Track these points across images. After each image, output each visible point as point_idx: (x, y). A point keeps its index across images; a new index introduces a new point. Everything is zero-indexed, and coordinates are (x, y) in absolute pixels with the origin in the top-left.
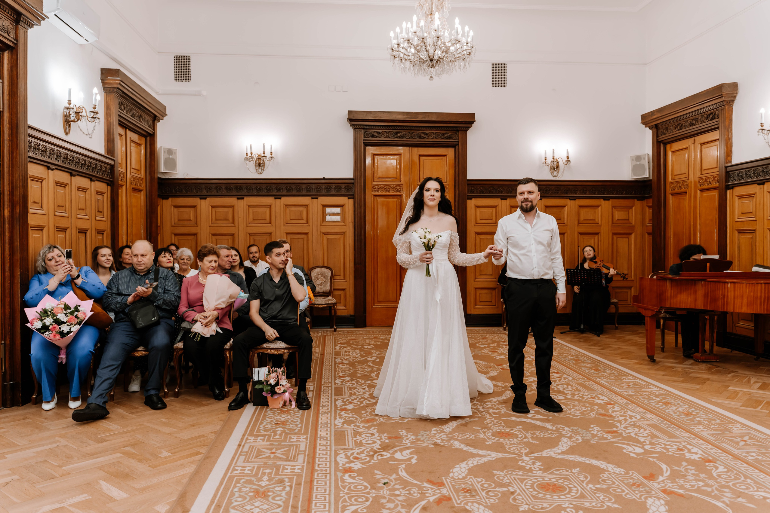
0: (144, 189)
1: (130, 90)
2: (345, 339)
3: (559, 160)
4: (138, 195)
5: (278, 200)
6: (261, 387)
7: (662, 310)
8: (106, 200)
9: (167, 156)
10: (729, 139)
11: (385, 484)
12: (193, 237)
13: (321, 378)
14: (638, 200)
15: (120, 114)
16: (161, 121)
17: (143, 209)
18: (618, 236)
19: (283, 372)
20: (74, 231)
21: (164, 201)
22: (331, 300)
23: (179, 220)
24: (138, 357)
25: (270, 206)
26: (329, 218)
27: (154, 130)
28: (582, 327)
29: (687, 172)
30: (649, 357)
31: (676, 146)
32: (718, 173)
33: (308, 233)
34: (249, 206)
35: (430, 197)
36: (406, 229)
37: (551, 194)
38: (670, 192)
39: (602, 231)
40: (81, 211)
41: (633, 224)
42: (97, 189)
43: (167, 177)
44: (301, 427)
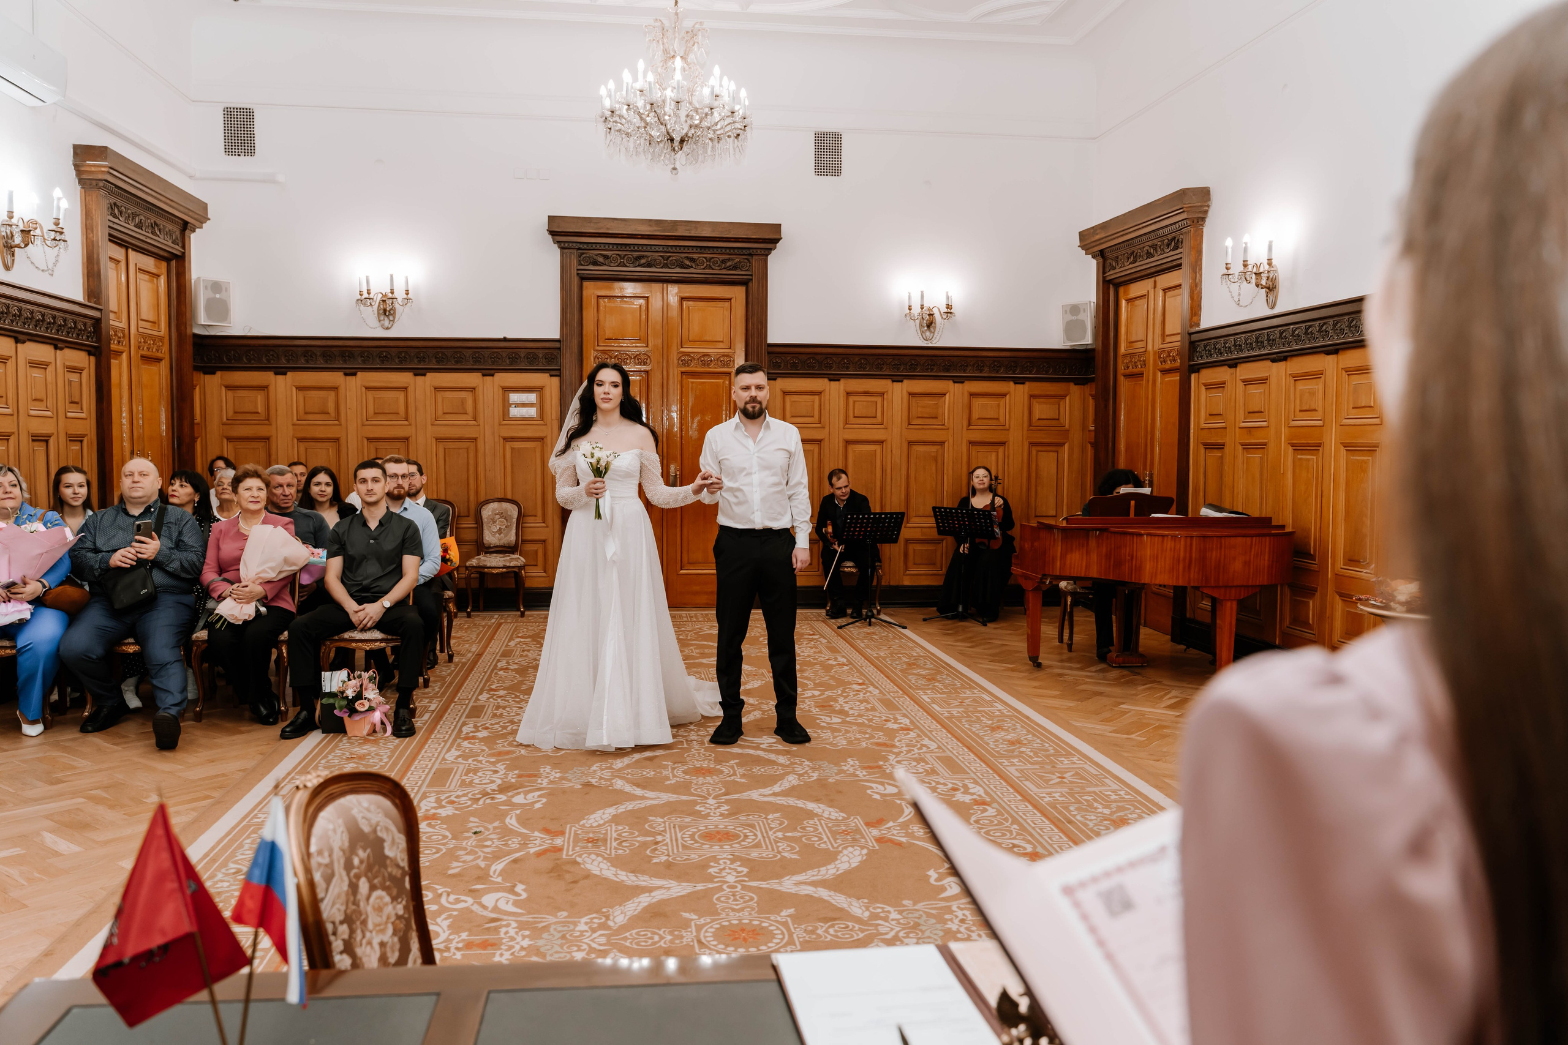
0: (167, 357)
1: (131, 181)
2: (534, 630)
3: (935, 311)
4: (153, 368)
5: (420, 379)
6: (331, 701)
7: (1047, 579)
8: (88, 379)
9: (210, 295)
10: (1196, 286)
11: (475, 833)
12: (263, 444)
13: (458, 691)
14: (1075, 384)
15: (111, 224)
16: (197, 230)
17: (165, 393)
18: (1040, 448)
19: (371, 679)
20: (25, 439)
21: (208, 377)
22: (516, 560)
23: (235, 413)
24: (130, 654)
25: (405, 389)
26: (514, 412)
27: (184, 247)
28: (960, 609)
29: (1145, 339)
30: (1031, 659)
31: (1136, 289)
32: (1179, 344)
33: (475, 439)
34: (366, 388)
35: (603, 396)
36: (568, 446)
37: (919, 372)
38: (1122, 371)
39: (1011, 439)
40: (36, 403)
41: (1067, 426)
42: (67, 363)
43: (213, 333)
44: (387, 763)
